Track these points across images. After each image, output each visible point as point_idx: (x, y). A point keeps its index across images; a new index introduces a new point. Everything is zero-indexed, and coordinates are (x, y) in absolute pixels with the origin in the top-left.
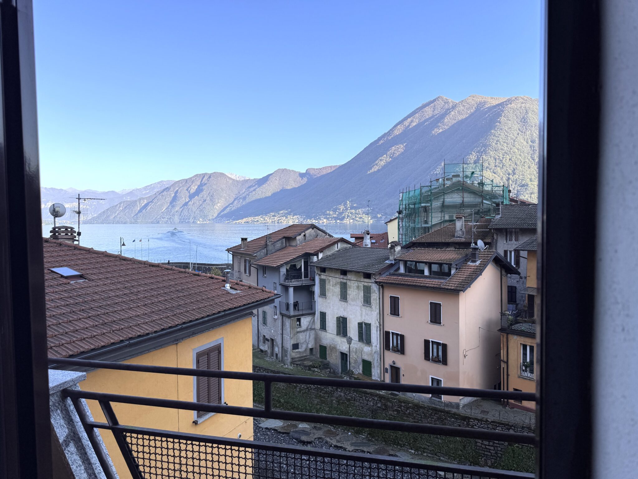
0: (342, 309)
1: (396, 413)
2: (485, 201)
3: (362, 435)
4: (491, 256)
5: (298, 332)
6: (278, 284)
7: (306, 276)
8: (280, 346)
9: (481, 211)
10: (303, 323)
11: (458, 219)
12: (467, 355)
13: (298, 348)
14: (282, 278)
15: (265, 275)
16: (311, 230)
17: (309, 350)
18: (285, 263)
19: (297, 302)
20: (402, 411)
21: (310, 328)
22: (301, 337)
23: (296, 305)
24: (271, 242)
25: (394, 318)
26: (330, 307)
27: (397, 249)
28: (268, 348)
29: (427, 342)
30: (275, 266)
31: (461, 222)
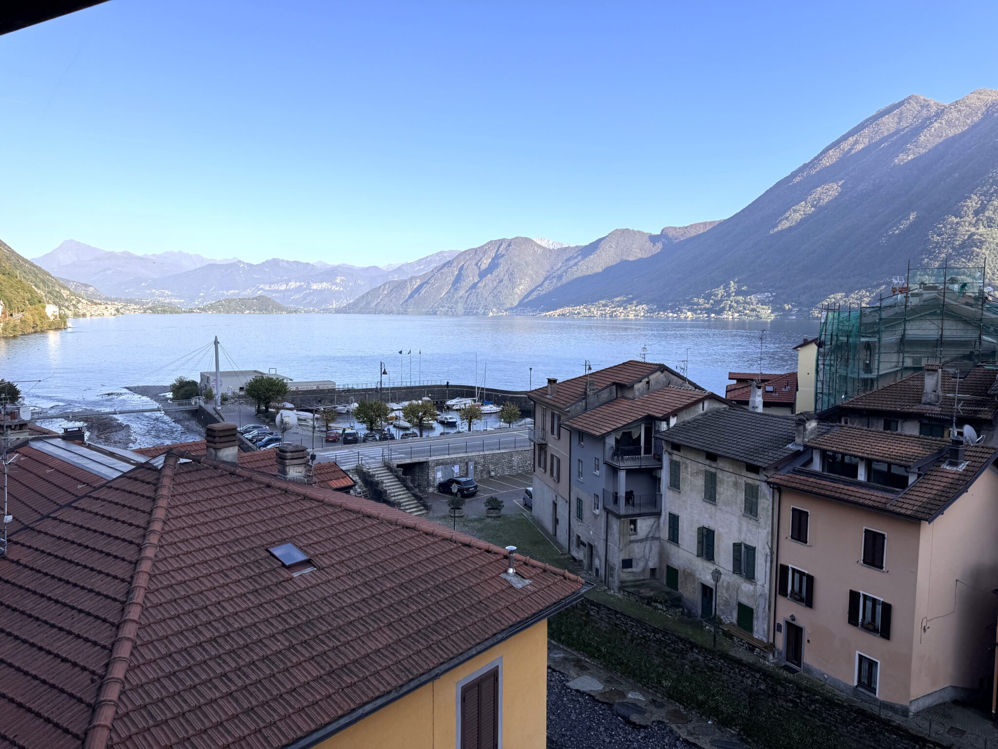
0: (707, 516)
1: (791, 705)
2: (984, 337)
3: (731, 728)
4: (989, 456)
5: (632, 542)
6: (601, 462)
7: (648, 451)
8: (603, 559)
9: (976, 353)
10: (640, 528)
11: (930, 372)
12: (928, 628)
13: (631, 566)
14: (609, 453)
15: (582, 443)
16: (658, 373)
17: (649, 571)
18: (614, 430)
19: (632, 492)
20: (802, 704)
21: (652, 537)
22: (637, 550)
23: (629, 495)
24: (593, 390)
25: (797, 546)
26: (686, 509)
27: (810, 425)
28: (585, 557)
29: (854, 596)
30: (598, 434)
31: (935, 378)
